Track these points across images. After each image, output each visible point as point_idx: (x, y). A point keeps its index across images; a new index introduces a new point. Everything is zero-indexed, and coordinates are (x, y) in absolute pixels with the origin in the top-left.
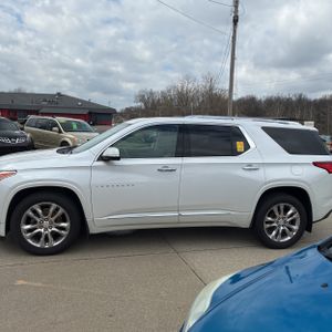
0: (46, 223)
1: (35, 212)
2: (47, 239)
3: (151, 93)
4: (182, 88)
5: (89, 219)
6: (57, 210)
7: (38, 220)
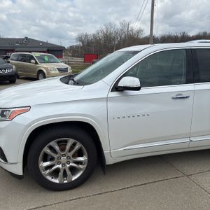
0: (64, 159)
1: (51, 148)
2: (65, 174)
3: (86, 36)
4: (107, 31)
5: (106, 152)
6: (74, 144)
7: (55, 156)
